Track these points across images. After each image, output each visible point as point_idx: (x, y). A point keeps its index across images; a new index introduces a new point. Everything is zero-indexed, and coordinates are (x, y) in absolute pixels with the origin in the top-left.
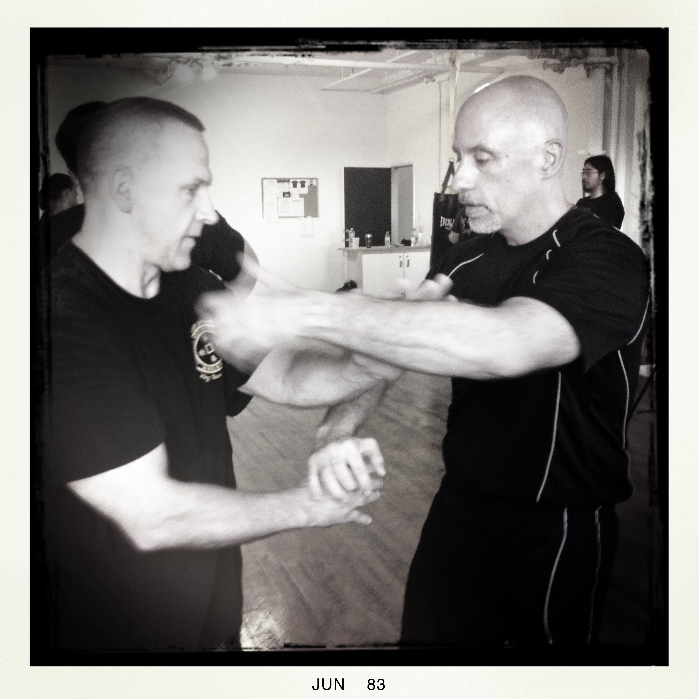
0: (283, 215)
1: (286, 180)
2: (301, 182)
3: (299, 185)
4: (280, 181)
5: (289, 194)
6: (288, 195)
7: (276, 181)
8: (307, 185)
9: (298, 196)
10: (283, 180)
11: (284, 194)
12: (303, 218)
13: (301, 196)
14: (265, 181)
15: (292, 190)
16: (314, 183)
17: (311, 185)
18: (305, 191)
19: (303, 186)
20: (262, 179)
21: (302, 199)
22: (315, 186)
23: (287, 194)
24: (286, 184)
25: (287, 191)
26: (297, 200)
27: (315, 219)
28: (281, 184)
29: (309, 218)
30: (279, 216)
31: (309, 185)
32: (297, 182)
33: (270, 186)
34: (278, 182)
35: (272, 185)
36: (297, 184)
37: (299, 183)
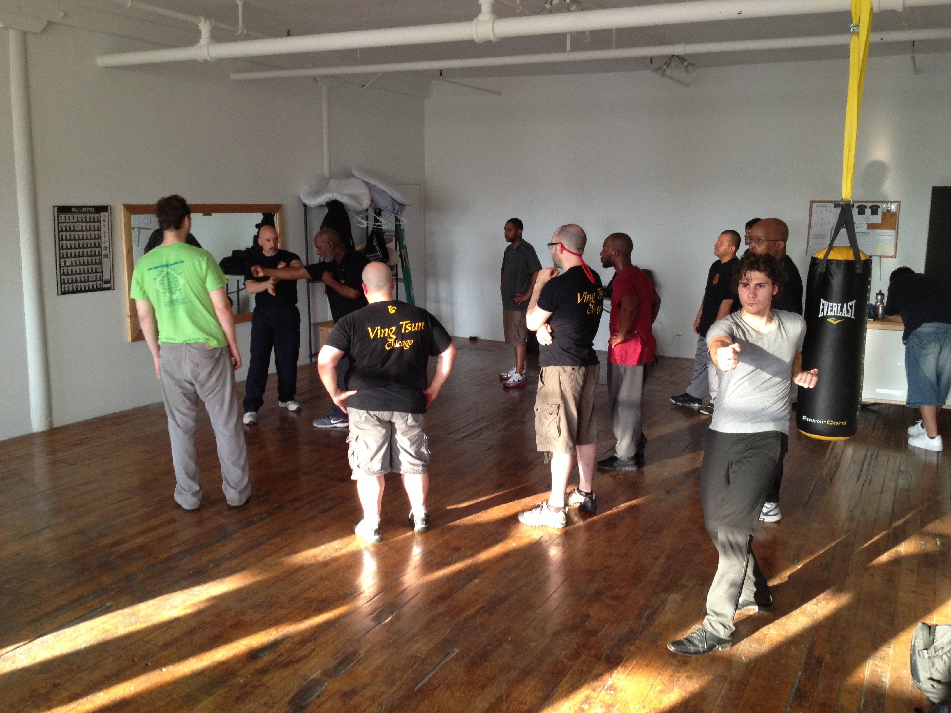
2: (871, 207)
3: (868, 211)
4: (838, 205)
7: (832, 205)
8: (880, 211)
9: (865, 225)
13: (870, 226)
14: (815, 205)
15: (857, 219)
16: (893, 209)
17: (888, 211)
19: (874, 211)
20: (812, 202)
22: (894, 214)
26: (863, 232)
31: (885, 210)
32: (866, 207)
33: (821, 211)
34: (835, 206)
35: (825, 210)
36: (866, 209)
37: (868, 208)
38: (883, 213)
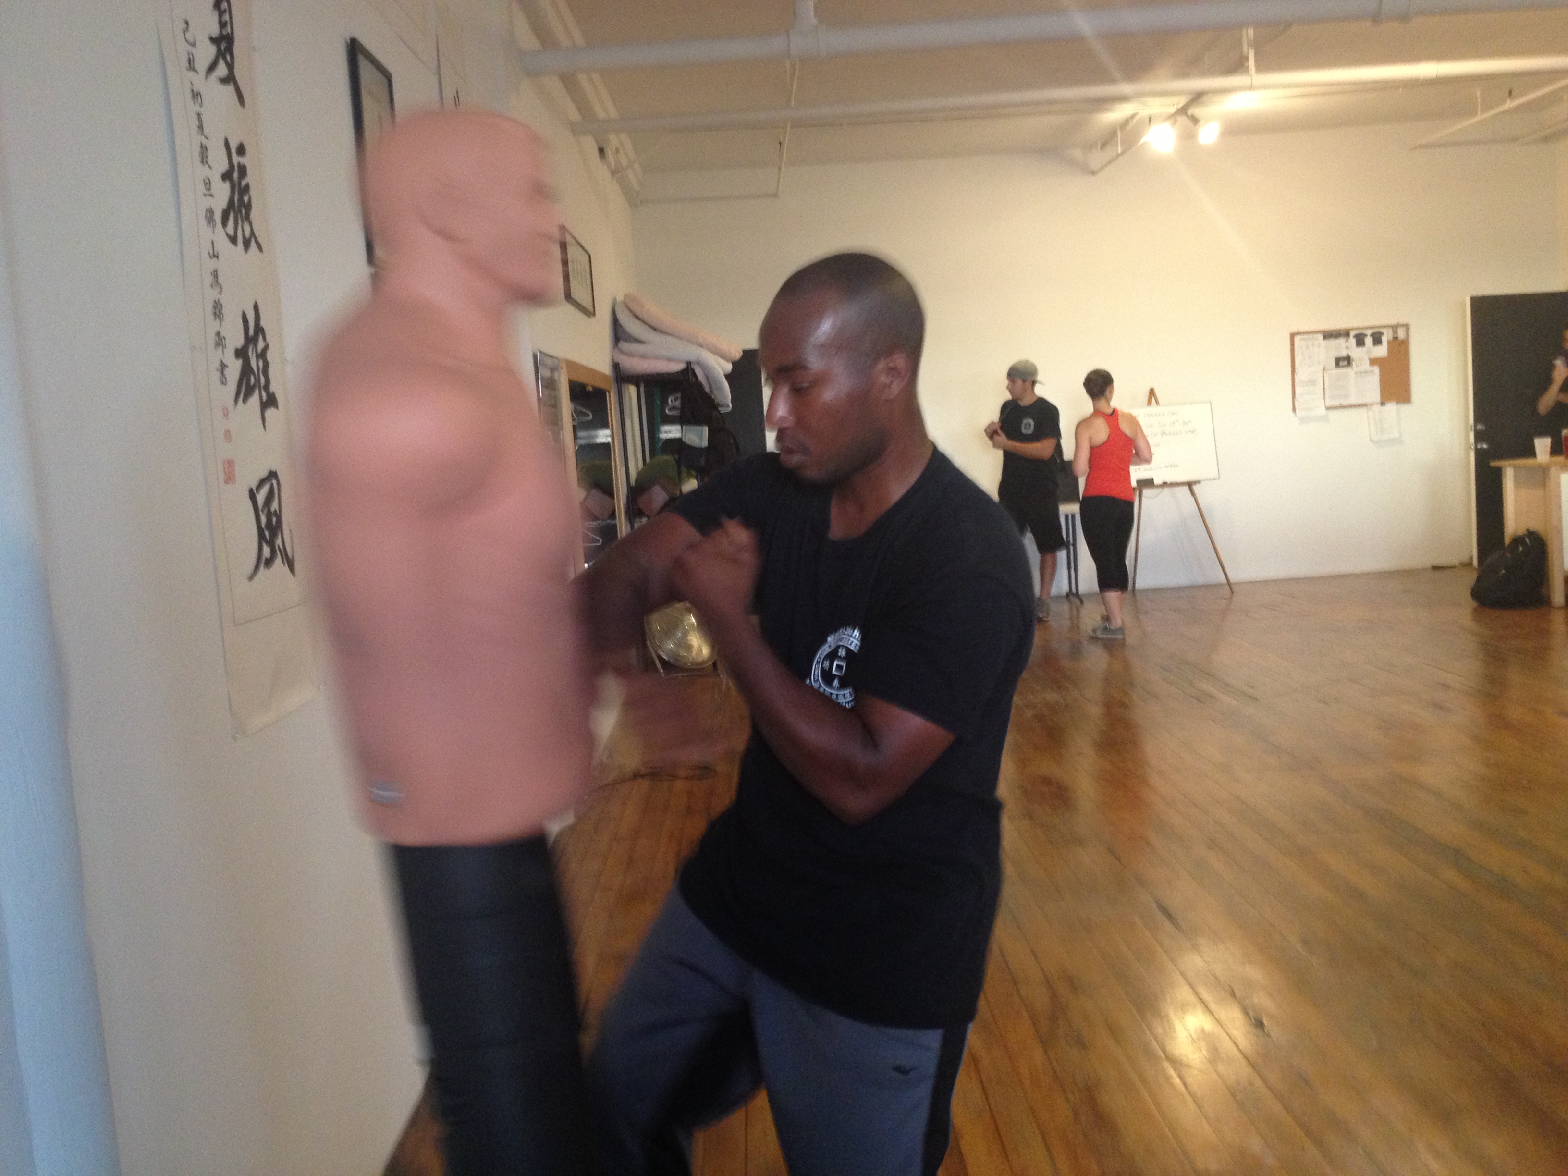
0: (1336, 403)
1: (1342, 333)
2: (1373, 335)
3: (1369, 341)
4: (1329, 335)
5: (1348, 360)
6: (1346, 363)
7: (1321, 337)
8: (1384, 339)
9: (1368, 362)
10: (1334, 333)
11: (1338, 361)
12: (1377, 407)
13: (1373, 362)
14: (1297, 339)
15: (1357, 353)
16: (1401, 334)
17: (1396, 338)
18: (1382, 351)
19: (1377, 340)
21: (1376, 369)
22: (1403, 341)
23: (1343, 362)
24: (1341, 341)
25: (1344, 354)
26: (1365, 372)
27: (1404, 408)
28: (1332, 342)
29: (1391, 408)
30: (1327, 405)
31: (1391, 338)
32: (1365, 335)
33: (1307, 347)
34: (1325, 337)
35: (1313, 345)
36: (1365, 339)
37: (1369, 337)
38: (1389, 342)
